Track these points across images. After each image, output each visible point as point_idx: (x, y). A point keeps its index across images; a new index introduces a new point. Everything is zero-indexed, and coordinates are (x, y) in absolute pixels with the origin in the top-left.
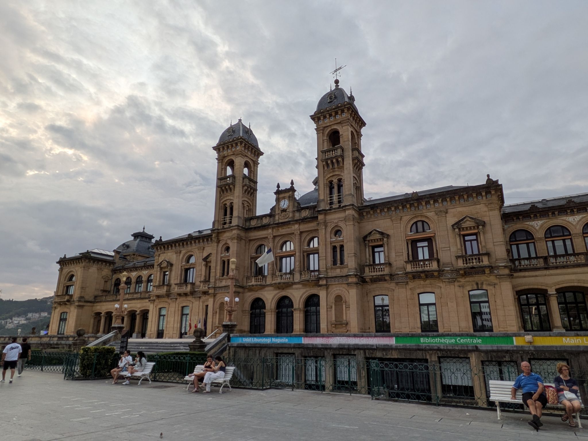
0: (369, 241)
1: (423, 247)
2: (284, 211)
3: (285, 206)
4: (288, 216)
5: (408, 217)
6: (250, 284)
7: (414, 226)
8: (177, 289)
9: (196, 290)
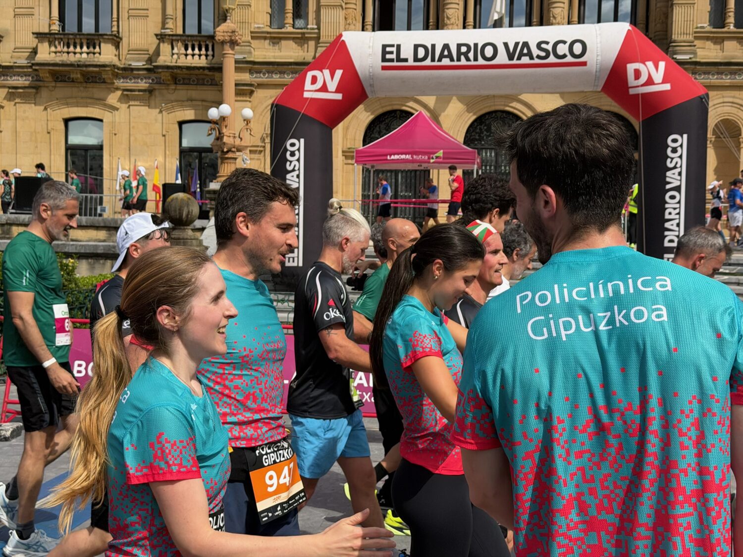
8: (46, 54)
9: (135, 64)
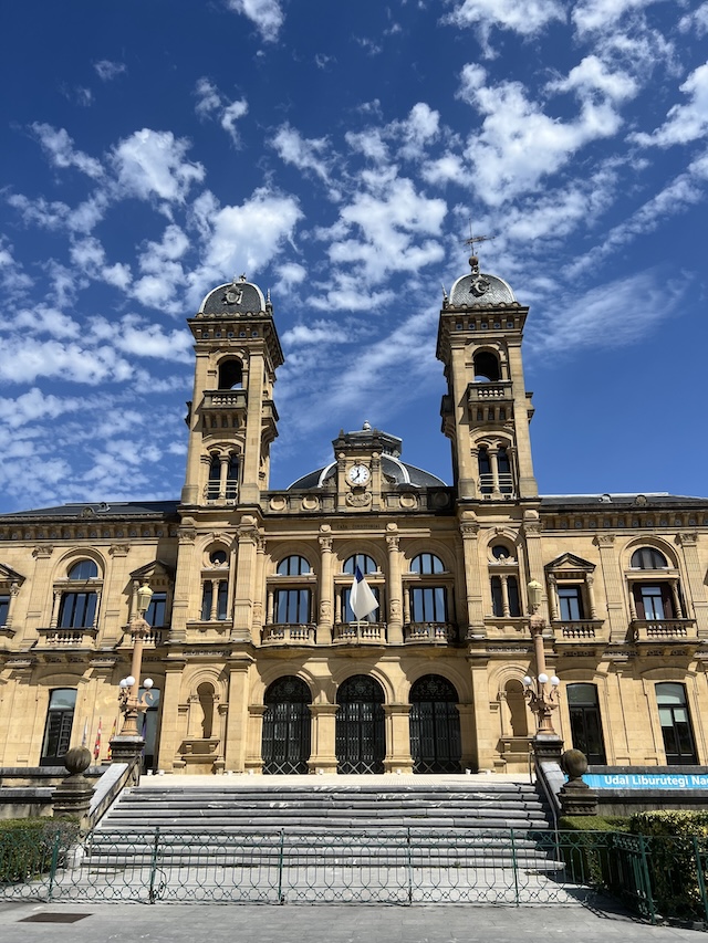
0: (554, 573)
1: (652, 596)
2: (358, 490)
3: (361, 481)
4: (367, 501)
5: (628, 540)
6: (281, 642)
7: (636, 557)
8: (43, 644)
9: (105, 649)
